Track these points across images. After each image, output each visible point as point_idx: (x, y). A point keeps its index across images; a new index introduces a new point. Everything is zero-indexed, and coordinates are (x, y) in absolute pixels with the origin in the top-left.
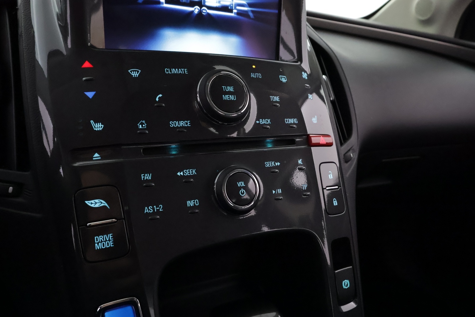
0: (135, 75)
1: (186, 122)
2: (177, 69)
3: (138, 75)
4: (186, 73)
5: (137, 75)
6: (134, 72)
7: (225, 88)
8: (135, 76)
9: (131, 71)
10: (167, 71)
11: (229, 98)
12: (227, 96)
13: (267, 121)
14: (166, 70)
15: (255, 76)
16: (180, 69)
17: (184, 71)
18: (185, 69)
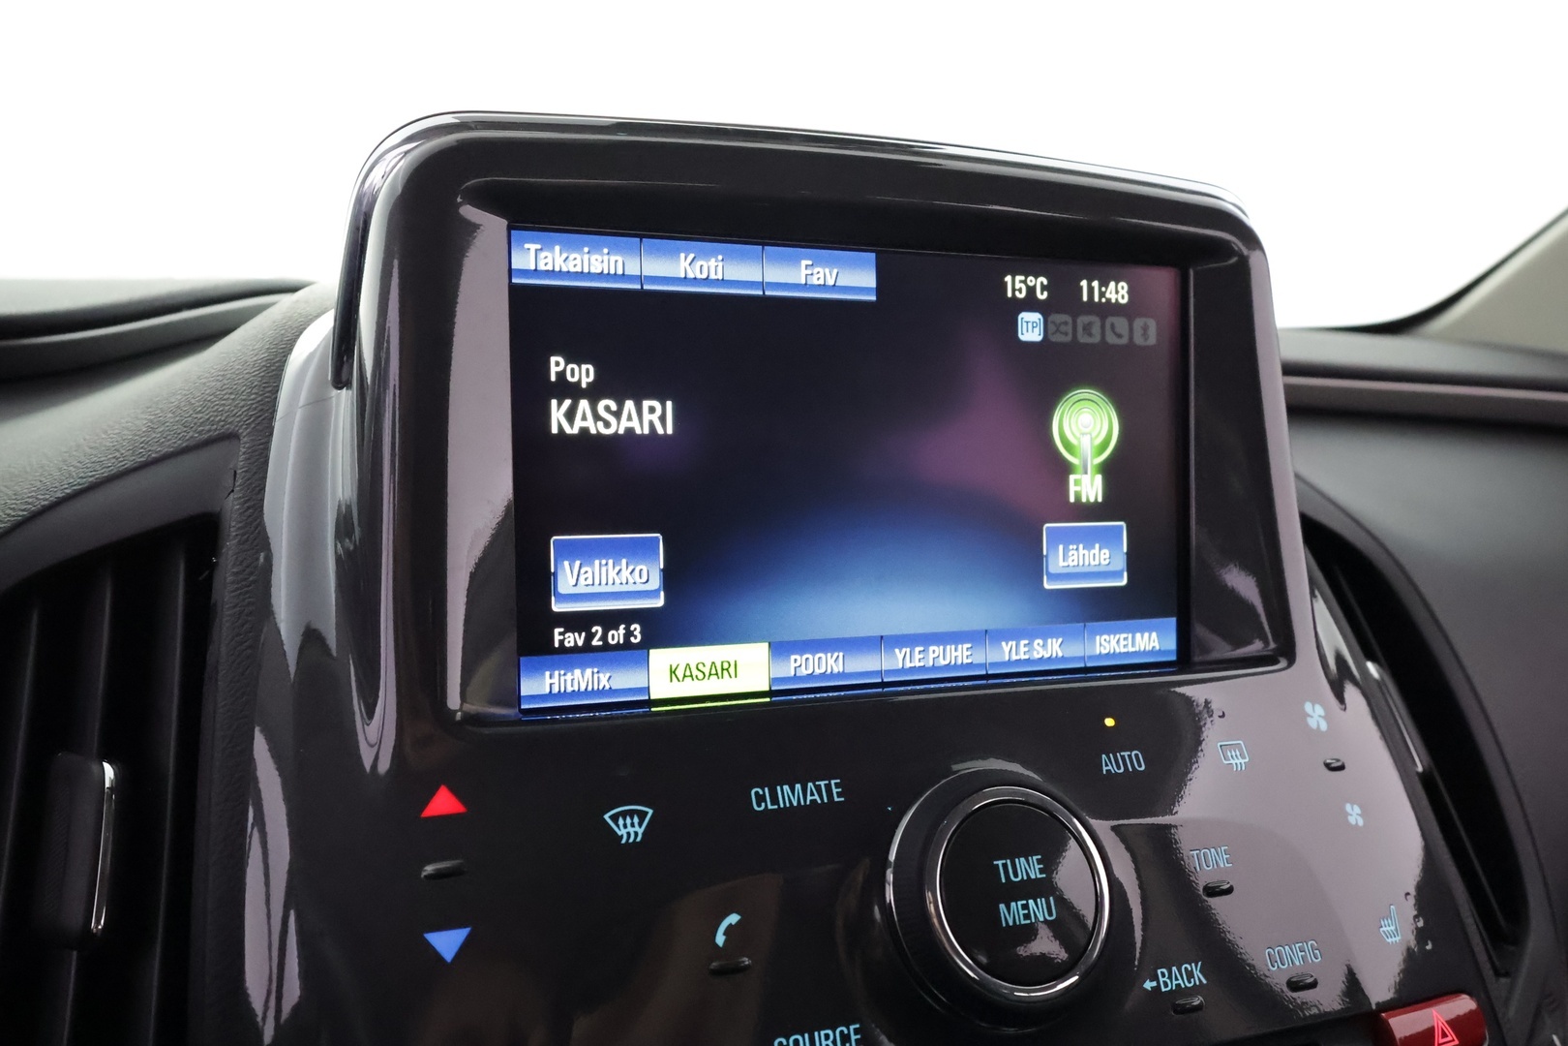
0: (629, 834)
1: (842, 1032)
2: (798, 786)
3: (640, 831)
4: (836, 799)
5: (636, 834)
6: (625, 819)
7: (1005, 866)
8: (631, 840)
9: (615, 818)
10: (761, 799)
11: (1027, 916)
12: (1019, 903)
13: (1190, 975)
14: (757, 793)
15: (1119, 768)
16: (810, 785)
17: (828, 787)
18: (833, 782)
